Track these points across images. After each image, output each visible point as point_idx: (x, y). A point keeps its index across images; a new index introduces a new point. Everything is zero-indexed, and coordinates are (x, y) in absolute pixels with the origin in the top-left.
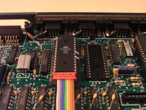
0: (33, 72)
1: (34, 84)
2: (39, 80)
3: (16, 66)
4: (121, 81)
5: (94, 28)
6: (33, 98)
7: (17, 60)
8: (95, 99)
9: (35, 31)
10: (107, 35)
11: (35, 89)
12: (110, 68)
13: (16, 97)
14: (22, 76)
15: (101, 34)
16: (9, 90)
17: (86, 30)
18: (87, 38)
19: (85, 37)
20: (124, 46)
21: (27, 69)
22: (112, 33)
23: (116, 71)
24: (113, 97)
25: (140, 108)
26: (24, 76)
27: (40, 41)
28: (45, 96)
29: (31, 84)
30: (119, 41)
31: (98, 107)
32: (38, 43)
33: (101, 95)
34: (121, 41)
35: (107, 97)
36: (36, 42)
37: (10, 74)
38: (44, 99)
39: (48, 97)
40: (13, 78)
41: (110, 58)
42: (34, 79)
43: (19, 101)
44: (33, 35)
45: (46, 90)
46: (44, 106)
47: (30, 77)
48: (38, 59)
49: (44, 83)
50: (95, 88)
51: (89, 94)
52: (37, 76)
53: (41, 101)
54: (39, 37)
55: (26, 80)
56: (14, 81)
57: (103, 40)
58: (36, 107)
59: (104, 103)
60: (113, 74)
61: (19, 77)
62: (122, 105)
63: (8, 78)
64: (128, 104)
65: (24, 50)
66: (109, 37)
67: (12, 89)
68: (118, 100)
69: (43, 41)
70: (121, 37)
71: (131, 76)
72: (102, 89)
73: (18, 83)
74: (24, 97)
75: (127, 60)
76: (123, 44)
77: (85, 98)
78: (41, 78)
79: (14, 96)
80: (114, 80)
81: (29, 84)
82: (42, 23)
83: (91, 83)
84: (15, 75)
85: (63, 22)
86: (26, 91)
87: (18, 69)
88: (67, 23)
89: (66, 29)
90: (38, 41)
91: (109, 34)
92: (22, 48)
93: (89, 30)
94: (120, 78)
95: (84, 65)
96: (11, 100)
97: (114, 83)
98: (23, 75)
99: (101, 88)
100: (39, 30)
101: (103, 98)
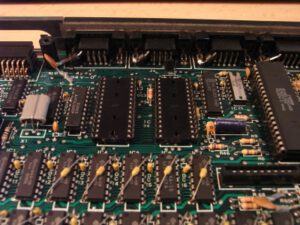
0: (51, 128)
1: (53, 149)
2: (64, 141)
3: (19, 116)
4: (220, 146)
5: (174, 47)
6: (50, 173)
7: (22, 105)
8: (168, 176)
9: (61, 54)
10: (200, 62)
11: (54, 158)
12: (201, 122)
13: (17, 173)
14: (31, 134)
15: (188, 61)
16: (5, 159)
17: (157, 51)
18: (161, 66)
19: (157, 66)
20: (230, 81)
21: (40, 121)
22: (209, 57)
23: (211, 127)
24: (203, 173)
25: (254, 194)
26: (35, 135)
27: (68, 71)
28: (72, 170)
29: (47, 149)
30: (221, 74)
31: (171, 190)
32: (65, 75)
33: (181, 170)
34: (225, 73)
35: (192, 174)
36: (62, 73)
37: (7, 130)
38: (70, 175)
39: (79, 173)
40: (13, 137)
41: (202, 105)
42: (54, 140)
43: (23, 179)
44: (57, 59)
45: (75, 159)
46: (70, 188)
47: (47, 137)
48: (64, 103)
49: (73, 148)
50: (168, 157)
51: (157, 168)
52: (59, 134)
53: (65, 178)
54: (67, 64)
55: (39, 142)
56: (14, 144)
57: (190, 72)
58: (55, 188)
59: (185, 185)
60: (205, 133)
61: (24, 137)
62: (220, 189)
63: (4, 138)
64: (231, 188)
65: (37, 87)
66: (202, 66)
67: (11, 156)
68: (212, 181)
69: (75, 71)
70: (227, 67)
71: (241, 137)
72: (183, 160)
73: (22, 147)
74: (32, 172)
75: (235, 107)
76: (229, 78)
77: (150, 176)
78: (67, 138)
79: (13, 171)
80: (208, 144)
81: (43, 148)
82: (73, 36)
83: (163, 149)
84: (18, 133)
85: (114, 37)
86: (36, 161)
87: (24, 121)
88: (123, 37)
89: (120, 50)
90: (65, 71)
91: (204, 60)
92: (33, 83)
93: (163, 51)
94: (218, 141)
95: (150, 116)
96: (7, 178)
97: (207, 150)
98: (33, 132)
99: (180, 157)
100: (68, 51)
101: (184, 176)
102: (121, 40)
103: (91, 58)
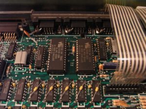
0: (29, 67)
1: (30, 77)
2: (34, 73)
3: (14, 61)
4: (105, 75)
5: (85, 26)
6: (29, 89)
7: (15, 56)
8: (81, 90)
10: (97, 32)
11: (30, 81)
12: (97, 63)
13: (14, 88)
14: (19, 70)
15: (92, 32)
16: (9, 82)
17: (77, 28)
19: (77, 34)
20: (111, 43)
21: (23, 64)
22: (101, 31)
23: (101, 67)
24: (97, 89)
25: (120, 98)
26: (21, 70)
27: (36, 37)
28: (39, 88)
29: (27, 77)
30: (107, 38)
31: (83, 97)
32: (33, 39)
33: (87, 87)
34: (109, 38)
35: (92, 89)
37: (9, 68)
38: (38, 90)
39: (42, 88)
40: (11, 71)
41: (98, 55)
42: (30, 72)
43: (17, 92)
44: (29, 31)
45: (40, 82)
46: (38, 96)
47: (27, 71)
48: (34, 54)
49: (39, 76)
50: (82, 81)
51: (77, 86)
52: (32, 70)
53: (35, 91)
54: (35, 34)
55: (23, 74)
56: (12, 75)
57: (92, 37)
58: (31, 96)
59: (89, 94)
60: (99, 69)
61: (17, 71)
62: (104, 96)
63: (7, 72)
64: (109, 96)
65: (21, 46)
66: (98, 34)
67: (11, 81)
68: (101, 92)
69: (38, 37)
70: (110, 35)
71: (115, 71)
73: (16, 76)
74: (21, 88)
75: (112, 56)
76: (111, 41)
77: (73, 90)
78: (36, 71)
79: (12, 88)
80: (99, 74)
81: (25, 77)
82: (37, 21)
83: (79, 77)
84: (14, 69)
85: (56, 21)
86: (23, 83)
87: (16, 64)
89: (59, 27)
90: (33, 37)
91: (99, 31)
92: (19, 44)
93: (80, 28)
94: (105, 73)
95: (74, 60)
96: (10, 91)
97: (99, 77)
98: (21, 69)
99: (87, 81)
100: (35, 27)
101: (88, 90)
102: (59, 22)
103: (46, 31)
